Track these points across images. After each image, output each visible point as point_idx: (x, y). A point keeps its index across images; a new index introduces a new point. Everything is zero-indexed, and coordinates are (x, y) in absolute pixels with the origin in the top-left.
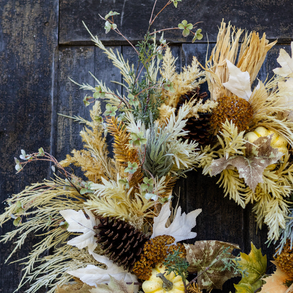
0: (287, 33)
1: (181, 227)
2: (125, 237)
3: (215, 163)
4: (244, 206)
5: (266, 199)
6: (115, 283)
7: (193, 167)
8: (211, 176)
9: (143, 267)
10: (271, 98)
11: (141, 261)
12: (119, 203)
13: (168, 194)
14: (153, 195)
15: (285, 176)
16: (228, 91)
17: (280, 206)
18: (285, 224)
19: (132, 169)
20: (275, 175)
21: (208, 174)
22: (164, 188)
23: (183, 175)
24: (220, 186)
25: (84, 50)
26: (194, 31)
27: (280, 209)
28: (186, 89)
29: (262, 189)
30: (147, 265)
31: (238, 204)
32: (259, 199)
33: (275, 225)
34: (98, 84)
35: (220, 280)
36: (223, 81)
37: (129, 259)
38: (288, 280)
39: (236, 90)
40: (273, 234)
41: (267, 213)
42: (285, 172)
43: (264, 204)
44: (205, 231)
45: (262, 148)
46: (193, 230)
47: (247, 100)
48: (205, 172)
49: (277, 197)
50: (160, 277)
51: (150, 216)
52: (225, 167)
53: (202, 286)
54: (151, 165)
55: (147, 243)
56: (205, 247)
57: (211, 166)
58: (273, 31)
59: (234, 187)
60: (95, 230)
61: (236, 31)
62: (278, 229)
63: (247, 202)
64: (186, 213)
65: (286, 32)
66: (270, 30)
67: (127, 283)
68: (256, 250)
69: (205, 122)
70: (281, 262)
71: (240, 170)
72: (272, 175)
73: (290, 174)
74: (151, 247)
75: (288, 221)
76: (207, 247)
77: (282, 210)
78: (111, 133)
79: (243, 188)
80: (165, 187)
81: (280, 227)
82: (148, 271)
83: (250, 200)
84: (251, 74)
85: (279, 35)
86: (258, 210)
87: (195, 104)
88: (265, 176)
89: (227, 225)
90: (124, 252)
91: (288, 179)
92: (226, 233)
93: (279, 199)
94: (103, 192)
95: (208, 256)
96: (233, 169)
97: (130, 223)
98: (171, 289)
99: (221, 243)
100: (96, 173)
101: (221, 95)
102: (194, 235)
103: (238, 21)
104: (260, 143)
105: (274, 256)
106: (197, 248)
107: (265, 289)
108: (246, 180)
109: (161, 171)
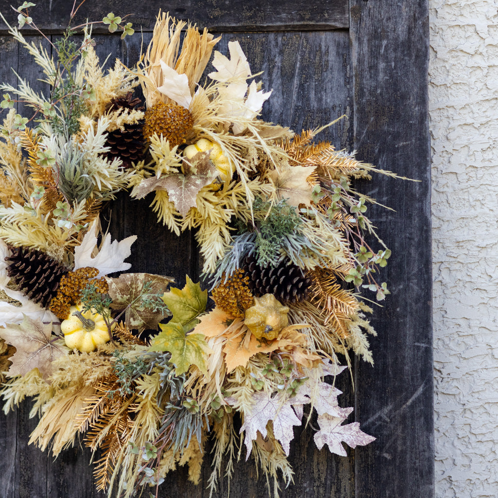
0: (252, 19)
1: (111, 257)
2: (38, 270)
3: (143, 183)
4: (178, 233)
5: (207, 222)
6: (29, 322)
9: (59, 304)
10: (211, 106)
11: (58, 297)
12: (34, 230)
13: (94, 218)
14: (67, 222)
15: (230, 197)
16: (166, 96)
17: (220, 233)
18: (223, 254)
19: (39, 193)
20: (214, 197)
21: (135, 197)
23: (110, 196)
24: (154, 210)
25: (6, 41)
26: (124, 24)
27: (220, 237)
28: (110, 97)
30: (64, 302)
31: (172, 230)
32: (198, 225)
33: (212, 254)
34: (21, 84)
35: (153, 319)
36: (159, 85)
37: (44, 295)
38: (230, 318)
39: (174, 95)
40: (209, 266)
41: (204, 241)
42: (229, 193)
43: (205, 231)
44: (145, 262)
45: (201, 165)
46: (126, 261)
47: (187, 107)
48: (133, 194)
50: (77, 315)
51: (73, 245)
52: (152, 189)
53: (130, 326)
54: (70, 186)
55: (64, 277)
56: (132, 280)
57: (139, 187)
58: (234, 17)
59: (167, 211)
60: (7, 262)
61: (177, 23)
62: (215, 260)
63: (183, 229)
64: (119, 241)
65: (250, 18)
66: (231, 16)
67: (44, 323)
68: (193, 284)
69: (135, 133)
71: (170, 192)
72: (211, 197)
73: (234, 195)
74: (68, 282)
75: (229, 250)
76: (134, 281)
77: (223, 237)
78: (25, 148)
81: (218, 258)
82: (65, 308)
83: (188, 226)
84: (190, 77)
85: (241, 21)
87: (120, 114)
88: (204, 198)
89: (172, 254)
90: (38, 287)
92: (170, 264)
93: (220, 224)
94: (12, 218)
95: (136, 291)
97: (49, 253)
98: (93, 329)
99: (152, 276)
100: (9, 195)
101: (157, 100)
102: (128, 266)
103: (192, 4)
104: (199, 159)
106: (121, 282)
107: (199, 329)
108: (176, 203)
109: (81, 193)
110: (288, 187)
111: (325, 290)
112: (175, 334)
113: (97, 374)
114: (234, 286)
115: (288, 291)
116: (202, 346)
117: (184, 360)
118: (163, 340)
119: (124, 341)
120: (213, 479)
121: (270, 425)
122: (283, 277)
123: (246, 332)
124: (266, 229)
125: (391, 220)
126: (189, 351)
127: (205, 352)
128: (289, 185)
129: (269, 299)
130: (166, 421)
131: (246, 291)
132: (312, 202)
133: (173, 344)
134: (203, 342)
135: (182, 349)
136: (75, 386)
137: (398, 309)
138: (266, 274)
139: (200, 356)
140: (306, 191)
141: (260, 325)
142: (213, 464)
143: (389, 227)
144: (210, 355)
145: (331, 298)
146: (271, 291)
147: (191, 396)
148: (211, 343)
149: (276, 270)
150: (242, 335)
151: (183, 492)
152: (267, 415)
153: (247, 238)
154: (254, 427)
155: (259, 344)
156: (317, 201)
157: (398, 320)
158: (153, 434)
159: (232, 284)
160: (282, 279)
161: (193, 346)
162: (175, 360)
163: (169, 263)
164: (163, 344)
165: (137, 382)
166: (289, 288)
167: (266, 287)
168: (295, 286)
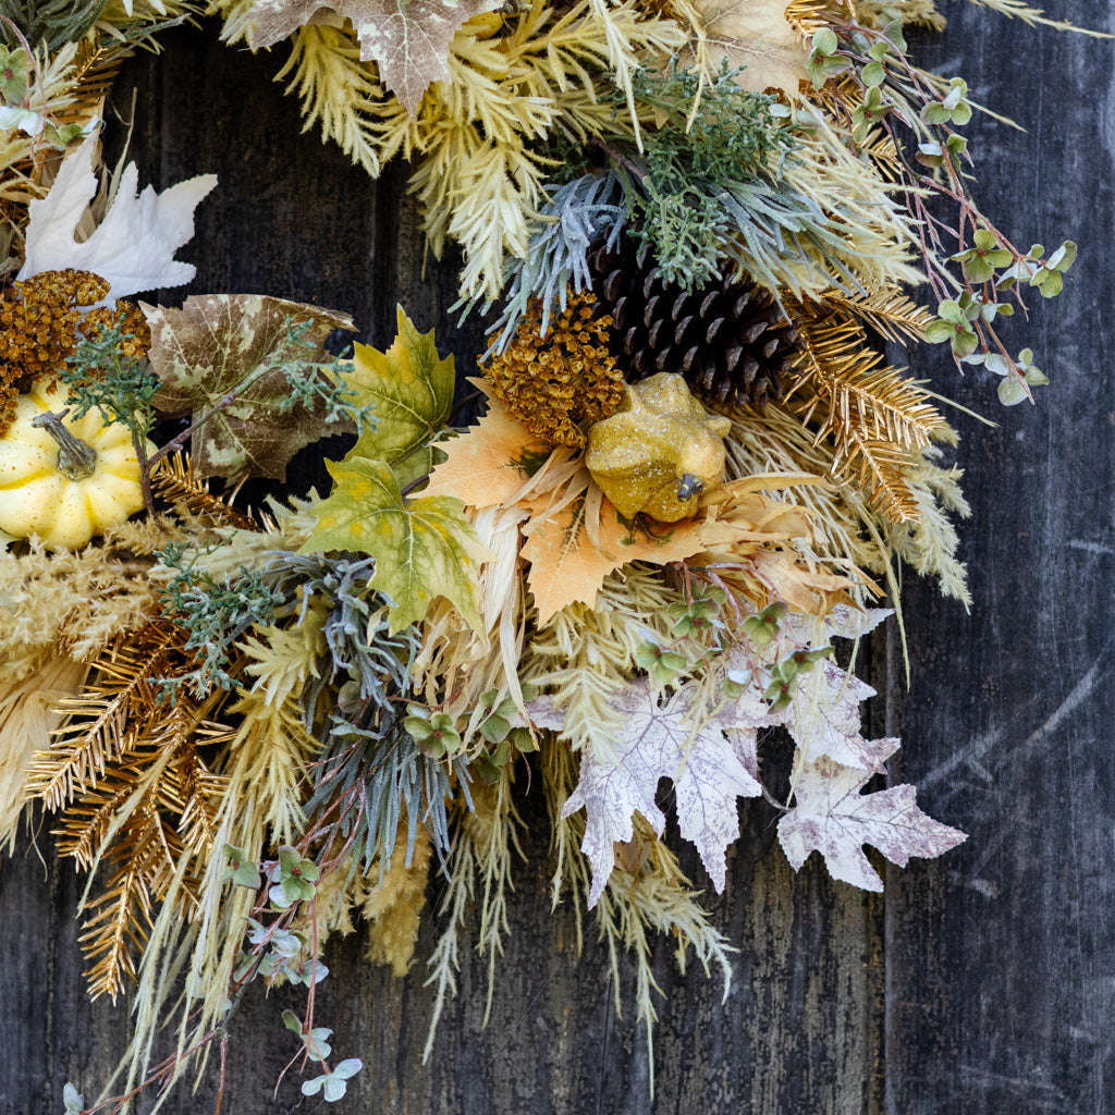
1: (137, 241)
3: (268, 1)
4: (374, 170)
5: (461, 145)
7: (187, 11)
8: (254, 49)
13: (88, 112)
14: (25, 112)
15: (535, 61)
17: (509, 173)
18: (525, 242)
20: (496, 55)
21: (242, 43)
22: (71, 91)
23: (146, 41)
24: (289, 90)
27: (510, 185)
29: (445, 107)
31: (355, 160)
32: (434, 145)
33: (489, 243)
35: (276, 446)
38: (532, 449)
40: (481, 277)
41: (462, 197)
42: (536, 45)
43: (454, 166)
44: (228, 262)
46: (182, 255)
48: (230, 34)
49: (500, 138)
50: (47, 427)
51: (15, 196)
52: (305, 18)
53: (207, 467)
56: (224, 318)
57: (253, 10)
59: (339, 95)
62: (499, 257)
63: (387, 155)
64: (158, 190)
68: (417, 336)
70: (505, 384)
71: (365, 30)
72: (485, 54)
73: (552, 53)
74: (16, 315)
75: (539, 230)
76: (231, 319)
77: (517, 187)
79: (375, 99)
80: (74, 83)
81: (506, 252)
83: (401, 147)
86: (431, 186)
88: (459, 58)
89: (314, 242)
91: (545, 74)
92: (308, 271)
93: (508, 145)
95: (234, 352)
96: (340, 26)
98: (88, 474)
99: (285, 308)
102: (184, 273)
105: (482, 360)
106: (192, 321)
107: (443, 482)
108: (384, 68)
109: (61, 22)
110: (727, 32)
111: (827, 368)
112: (378, 496)
113: (110, 619)
114: (563, 346)
115: (731, 367)
116: (460, 536)
117: (413, 581)
118: (344, 515)
119: (186, 515)
120: (446, 957)
121: (665, 795)
122: (719, 321)
123: (584, 493)
124: (664, 167)
125: (999, 159)
126: (426, 554)
127: (470, 554)
128: (729, 27)
129: (670, 391)
130: (329, 776)
131: (601, 362)
132: (804, 86)
133: (377, 529)
134: (462, 523)
135: (404, 546)
136: (29, 658)
137: (1020, 436)
138: (662, 310)
139: (457, 569)
140: (785, 48)
141: (644, 474)
142: (444, 908)
143: (994, 180)
144: (483, 567)
145: (853, 396)
146: (672, 366)
147: (422, 699)
148: (484, 526)
149: (698, 296)
150: (573, 505)
151: (349, 996)
152: (654, 760)
153: (592, 192)
154: (624, 801)
155: (625, 534)
156: (818, 82)
157: (1018, 467)
158: (287, 819)
159: (558, 339)
160: (714, 328)
161: (434, 536)
162: (384, 578)
163: (305, 270)
164: (348, 528)
165: (248, 651)
166: (734, 357)
167: (657, 352)
168: (754, 351)
